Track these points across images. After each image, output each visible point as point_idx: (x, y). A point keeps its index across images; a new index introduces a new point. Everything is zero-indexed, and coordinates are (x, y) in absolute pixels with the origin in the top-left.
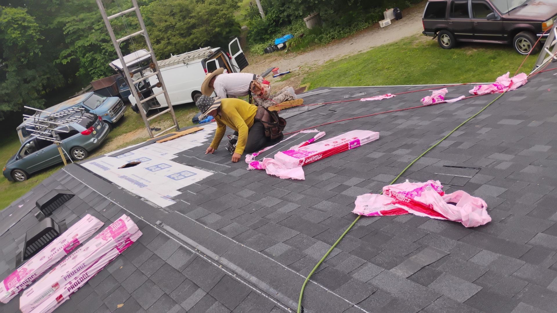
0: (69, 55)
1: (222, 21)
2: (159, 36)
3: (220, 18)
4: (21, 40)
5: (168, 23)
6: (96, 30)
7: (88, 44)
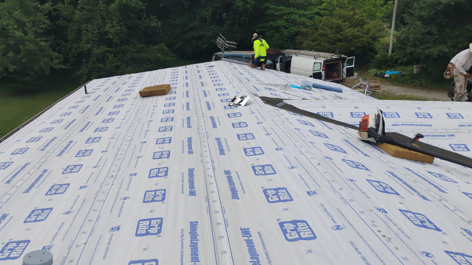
0: (262, 28)
1: (359, 45)
2: (316, 37)
3: (359, 42)
4: (241, 9)
5: (325, 32)
6: (284, 19)
7: (275, 25)
